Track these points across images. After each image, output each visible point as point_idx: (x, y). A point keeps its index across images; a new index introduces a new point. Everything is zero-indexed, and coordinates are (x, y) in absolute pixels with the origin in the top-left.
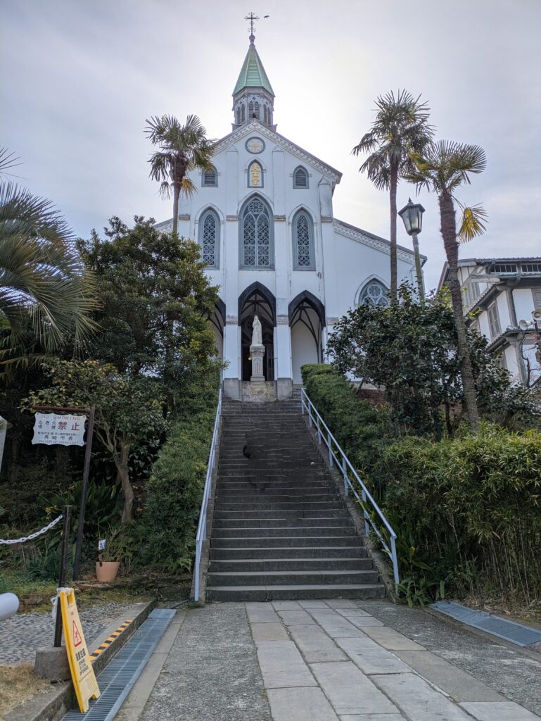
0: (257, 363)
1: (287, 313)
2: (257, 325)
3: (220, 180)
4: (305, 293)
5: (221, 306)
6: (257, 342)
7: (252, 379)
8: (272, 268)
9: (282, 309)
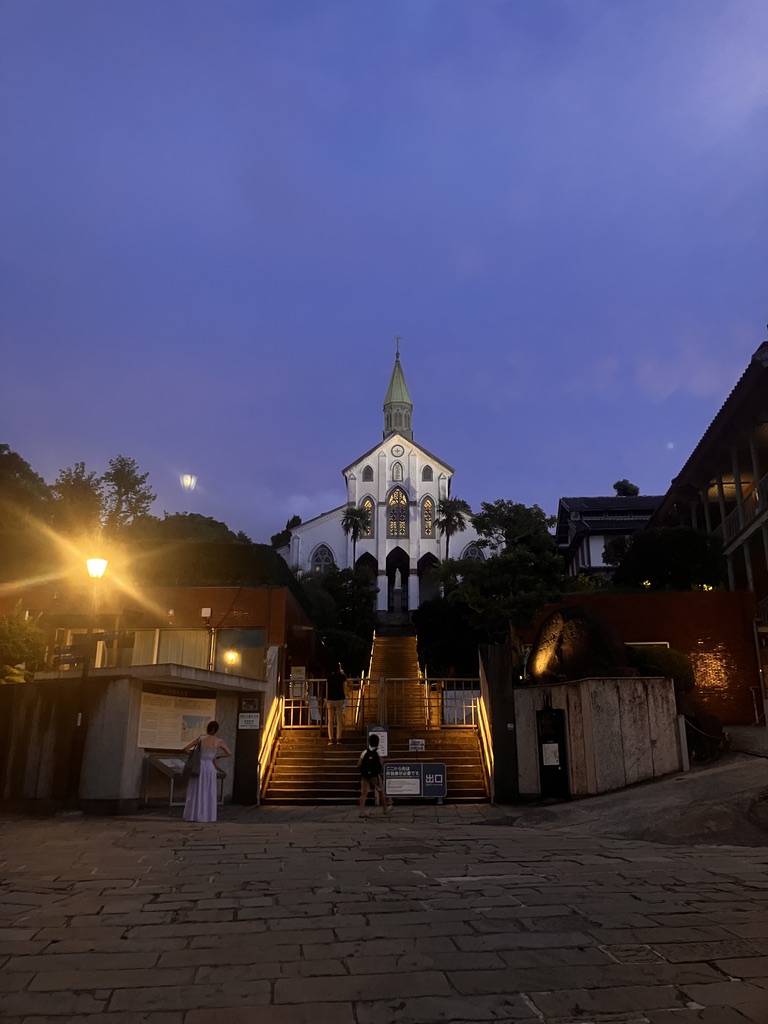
1: (416, 567)
2: (398, 575)
3: (375, 476)
4: (429, 553)
5: (375, 562)
6: (398, 585)
7: (394, 610)
8: (407, 537)
9: (413, 565)
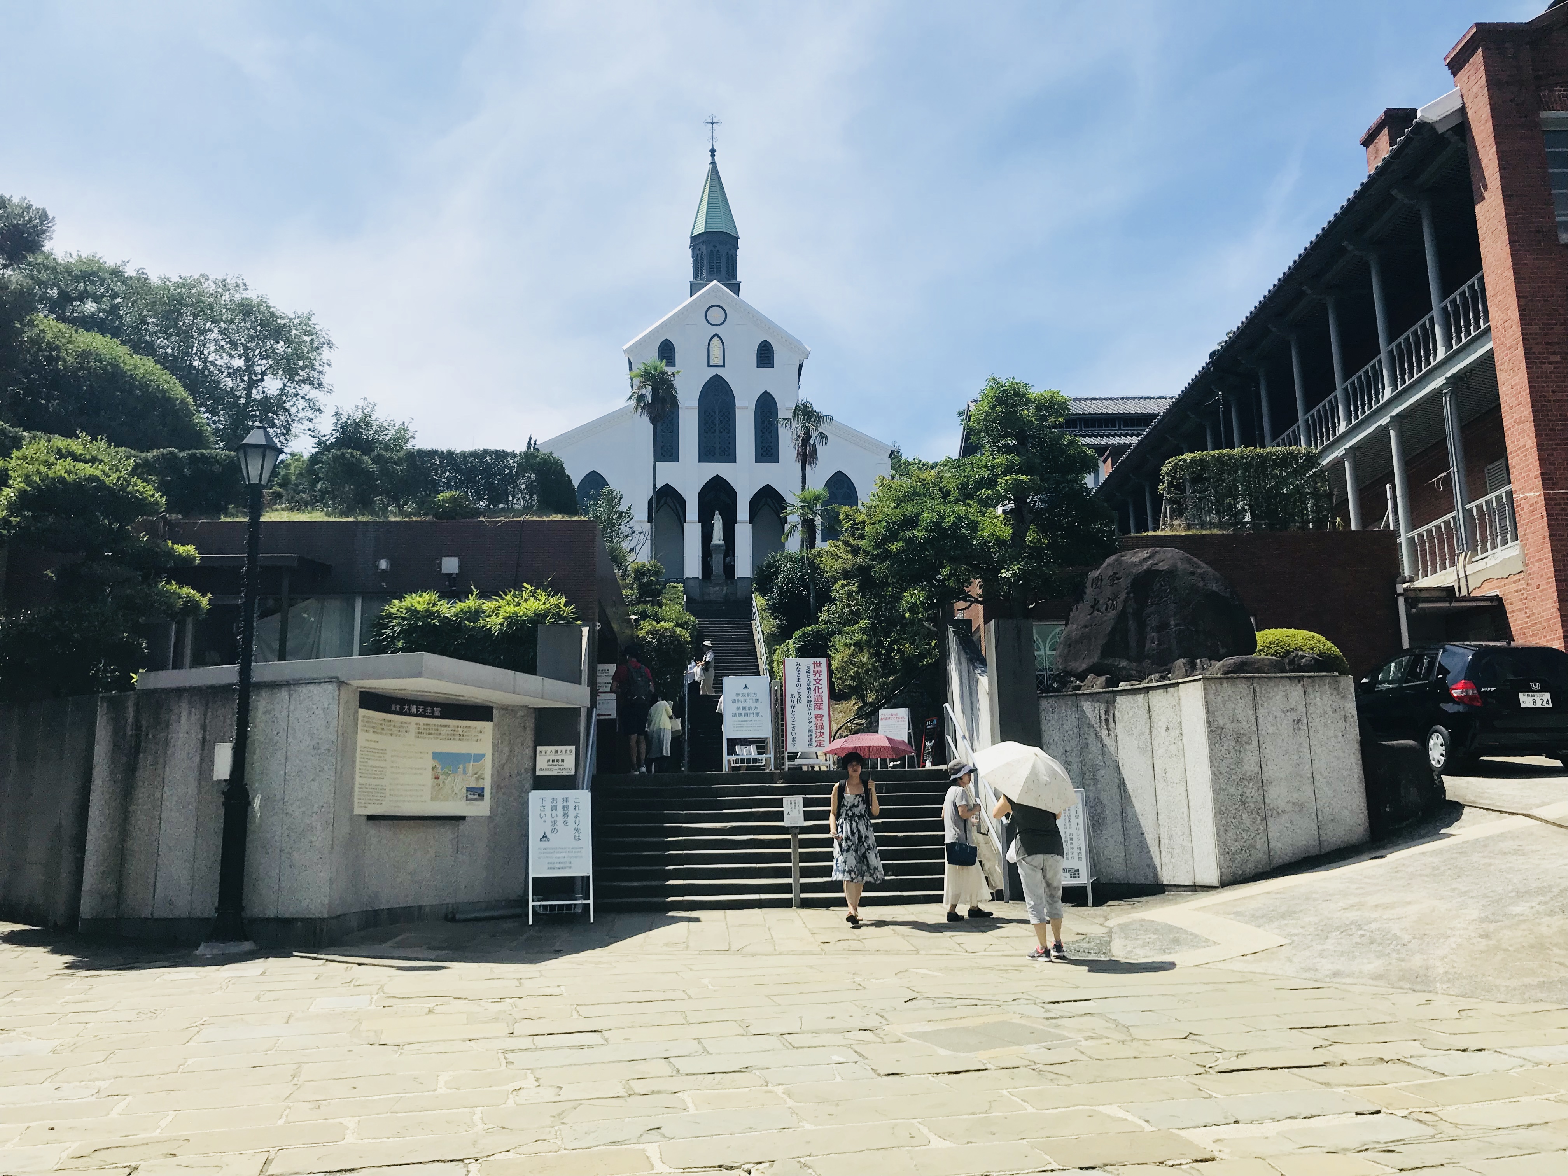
0: (718, 561)
1: (748, 510)
2: (718, 522)
3: (678, 356)
4: (766, 486)
6: (718, 538)
7: (712, 578)
8: (734, 461)
9: (743, 505)
